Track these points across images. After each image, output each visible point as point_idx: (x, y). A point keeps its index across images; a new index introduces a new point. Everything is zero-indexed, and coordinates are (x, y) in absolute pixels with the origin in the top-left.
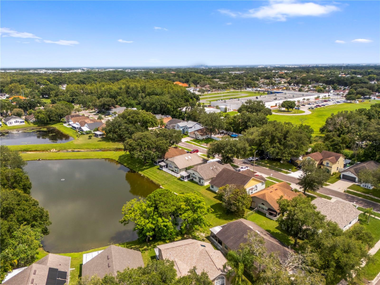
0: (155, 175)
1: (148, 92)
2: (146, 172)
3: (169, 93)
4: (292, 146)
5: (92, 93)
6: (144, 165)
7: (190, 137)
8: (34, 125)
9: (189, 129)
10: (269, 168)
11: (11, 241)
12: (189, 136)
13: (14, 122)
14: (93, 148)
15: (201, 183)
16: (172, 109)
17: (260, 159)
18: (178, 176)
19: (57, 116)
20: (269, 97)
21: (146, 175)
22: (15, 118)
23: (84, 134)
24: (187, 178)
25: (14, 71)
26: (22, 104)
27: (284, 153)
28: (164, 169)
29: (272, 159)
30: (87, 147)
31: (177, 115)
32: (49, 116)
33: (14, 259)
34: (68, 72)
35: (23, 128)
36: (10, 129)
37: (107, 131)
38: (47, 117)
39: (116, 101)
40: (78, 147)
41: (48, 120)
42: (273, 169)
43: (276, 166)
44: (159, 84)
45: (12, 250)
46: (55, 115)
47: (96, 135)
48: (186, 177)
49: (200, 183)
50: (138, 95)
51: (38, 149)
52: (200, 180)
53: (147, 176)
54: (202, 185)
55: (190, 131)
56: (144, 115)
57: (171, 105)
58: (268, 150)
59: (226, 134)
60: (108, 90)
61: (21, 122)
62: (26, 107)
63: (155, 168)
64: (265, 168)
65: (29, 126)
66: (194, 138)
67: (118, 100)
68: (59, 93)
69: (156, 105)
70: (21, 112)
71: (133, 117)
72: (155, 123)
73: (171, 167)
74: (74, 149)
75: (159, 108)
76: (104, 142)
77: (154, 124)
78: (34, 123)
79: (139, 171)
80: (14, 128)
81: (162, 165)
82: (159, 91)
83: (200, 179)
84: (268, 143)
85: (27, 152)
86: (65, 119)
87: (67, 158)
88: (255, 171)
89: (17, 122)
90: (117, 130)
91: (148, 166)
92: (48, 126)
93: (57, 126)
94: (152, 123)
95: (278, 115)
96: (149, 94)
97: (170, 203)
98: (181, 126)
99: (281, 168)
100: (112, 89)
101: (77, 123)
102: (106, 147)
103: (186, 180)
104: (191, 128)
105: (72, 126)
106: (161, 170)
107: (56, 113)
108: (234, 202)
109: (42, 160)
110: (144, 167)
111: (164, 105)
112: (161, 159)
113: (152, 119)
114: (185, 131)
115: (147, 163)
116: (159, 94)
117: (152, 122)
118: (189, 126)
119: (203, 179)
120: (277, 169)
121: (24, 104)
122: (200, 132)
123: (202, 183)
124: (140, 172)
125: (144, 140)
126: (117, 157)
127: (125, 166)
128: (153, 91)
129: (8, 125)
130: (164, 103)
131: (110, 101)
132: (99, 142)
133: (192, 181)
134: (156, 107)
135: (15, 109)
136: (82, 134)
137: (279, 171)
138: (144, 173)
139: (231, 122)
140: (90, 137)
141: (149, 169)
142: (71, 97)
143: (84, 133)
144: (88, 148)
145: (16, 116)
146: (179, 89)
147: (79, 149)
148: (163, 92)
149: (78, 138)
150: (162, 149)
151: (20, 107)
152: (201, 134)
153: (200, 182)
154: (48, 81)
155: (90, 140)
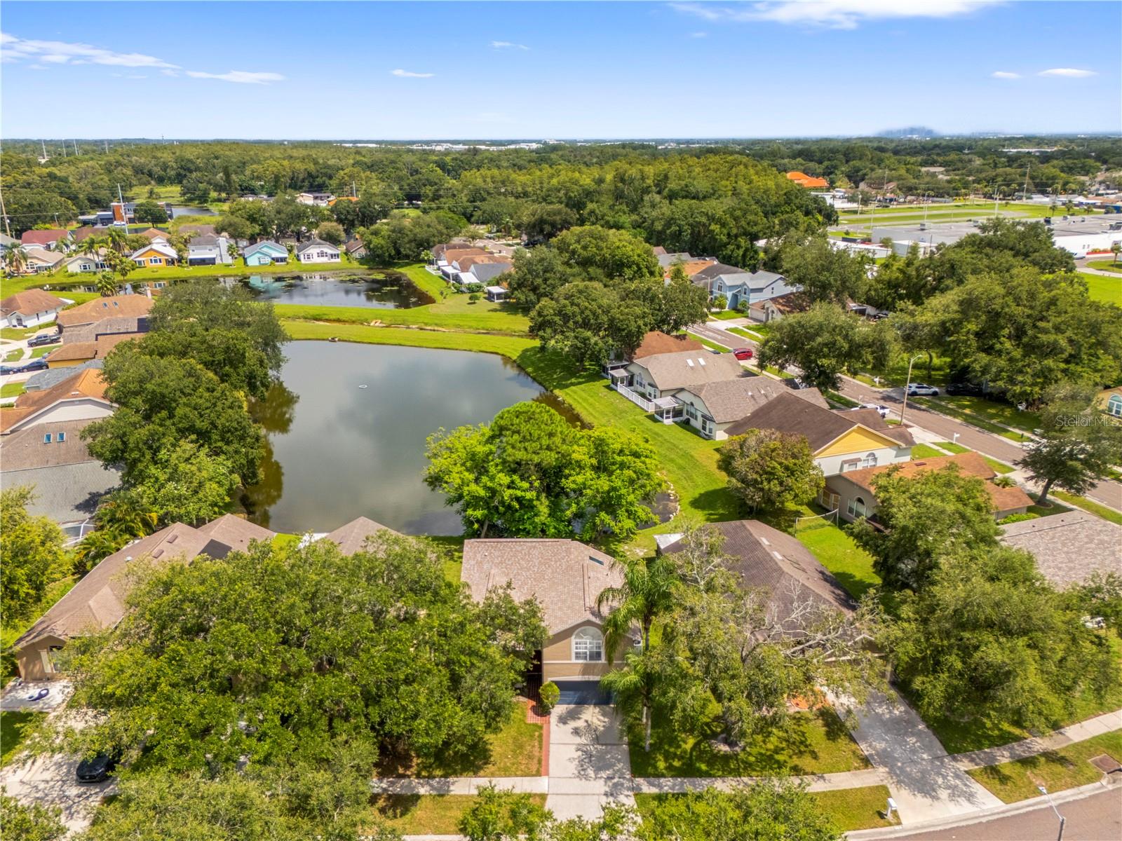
0: (591, 400)
1: (670, 190)
2: (573, 391)
3: (735, 193)
4: (1053, 350)
5: (526, 194)
6: (573, 375)
7: (752, 318)
8: (361, 264)
9: (752, 295)
10: (965, 420)
11: (153, 470)
12: (747, 317)
13: (315, 256)
14: (470, 327)
15: (707, 432)
16: (724, 239)
17: (948, 392)
18: (651, 409)
19: (413, 244)
20: (1100, 221)
21: (569, 400)
22: (319, 244)
23: (462, 292)
24: (674, 417)
25: (374, 145)
26: (345, 212)
27: (1020, 372)
28: (622, 389)
29: (990, 394)
30: (458, 322)
31: (736, 258)
32: (395, 243)
33: (150, 511)
34: (503, 148)
35: (335, 270)
36: (305, 271)
37: (513, 282)
38: (391, 245)
39: (581, 215)
40: (436, 322)
41: (393, 252)
42: (976, 425)
43: (992, 416)
44: (712, 167)
45: (153, 490)
46: (410, 241)
47: (490, 297)
48: (668, 412)
49: (704, 435)
50: (642, 200)
51: (342, 318)
52: (704, 423)
53: (571, 402)
54: (708, 438)
55: (754, 299)
56: (617, 244)
57: (723, 225)
58: (967, 361)
59: (875, 317)
60: (568, 185)
61: (332, 256)
62: (353, 221)
63: (599, 386)
64: (949, 417)
65: (349, 266)
66: (761, 321)
67: (585, 212)
68: (441, 192)
69: (679, 226)
70: (338, 230)
71: (585, 248)
72: (647, 267)
73: (641, 384)
74: (426, 324)
75: (687, 236)
76: (504, 314)
77: (645, 270)
78: (362, 261)
79: (555, 387)
80: (314, 268)
81: (617, 375)
82: (701, 185)
83: (706, 418)
84: (971, 336)
85: (317, 323)
86: (431, 255)
87: (396, 342)
88: (905, 421)
89: (322, 254)
90: (539, 281)
91: (584, 377)
92: (390, 271)
93: (411, 273)
94: (639, 269)
95: (1102, 278)
96: (672, 196)
97: (538, 438)
98: (728, 283)
99: (1009, 425)
100: (576, 183)
101: (455, 263)
102: (504, 327)
103: (668, 422)
104: (760, 290)
105: (443, 272)
106: (611, 389)
107: (411, 236)
108: (755, 476)
109: (339, 340)
110: (573, 380)
111: (704, 225)
112: (621, 361)
113: (639, 256)
114: (741, 300)
115: (586, 370)
116: (701, 196)
117: (638, 265)
118: (752, 285)
119: (712, 420)
120: (993, 425)
121: (348, 212)
122: (780, 304)
123: (711, 431)
124: (557, 392)
125: (576, 301)
126: (516, 350)
127: (528, 374)
128: (686, 186)
129: (303, 261)
130: (704, 220)
131: (559, 212)
132: (491, 313)
133: (686, 425)
134: (680, 232)
135: (326, 223)
136: (459, 291)
137: (993, 432)
138: (567, 394)
139: (897, 279)
140: (473, 299)
141: (582, 386)
142: (471, 202)
143: (463, 289)
144: (458, 326)
145: (324, 240)
146: (769, 182)
147: (436, 325)
148: (715, 192)
149: (444, 301)
150: (624, 330)
151: (340, 221)
152: (782, 308)
153: (704, 428)
154: (438, 166)
155: (472, 307)
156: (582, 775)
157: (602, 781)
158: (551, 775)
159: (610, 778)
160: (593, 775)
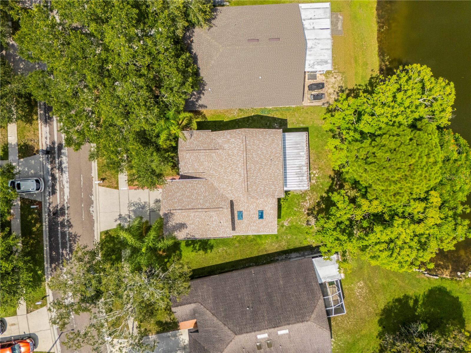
156: (130, 204)
157: (127, 213)
158: (129, 191)
159: (129, 217)
160: (131, 209)
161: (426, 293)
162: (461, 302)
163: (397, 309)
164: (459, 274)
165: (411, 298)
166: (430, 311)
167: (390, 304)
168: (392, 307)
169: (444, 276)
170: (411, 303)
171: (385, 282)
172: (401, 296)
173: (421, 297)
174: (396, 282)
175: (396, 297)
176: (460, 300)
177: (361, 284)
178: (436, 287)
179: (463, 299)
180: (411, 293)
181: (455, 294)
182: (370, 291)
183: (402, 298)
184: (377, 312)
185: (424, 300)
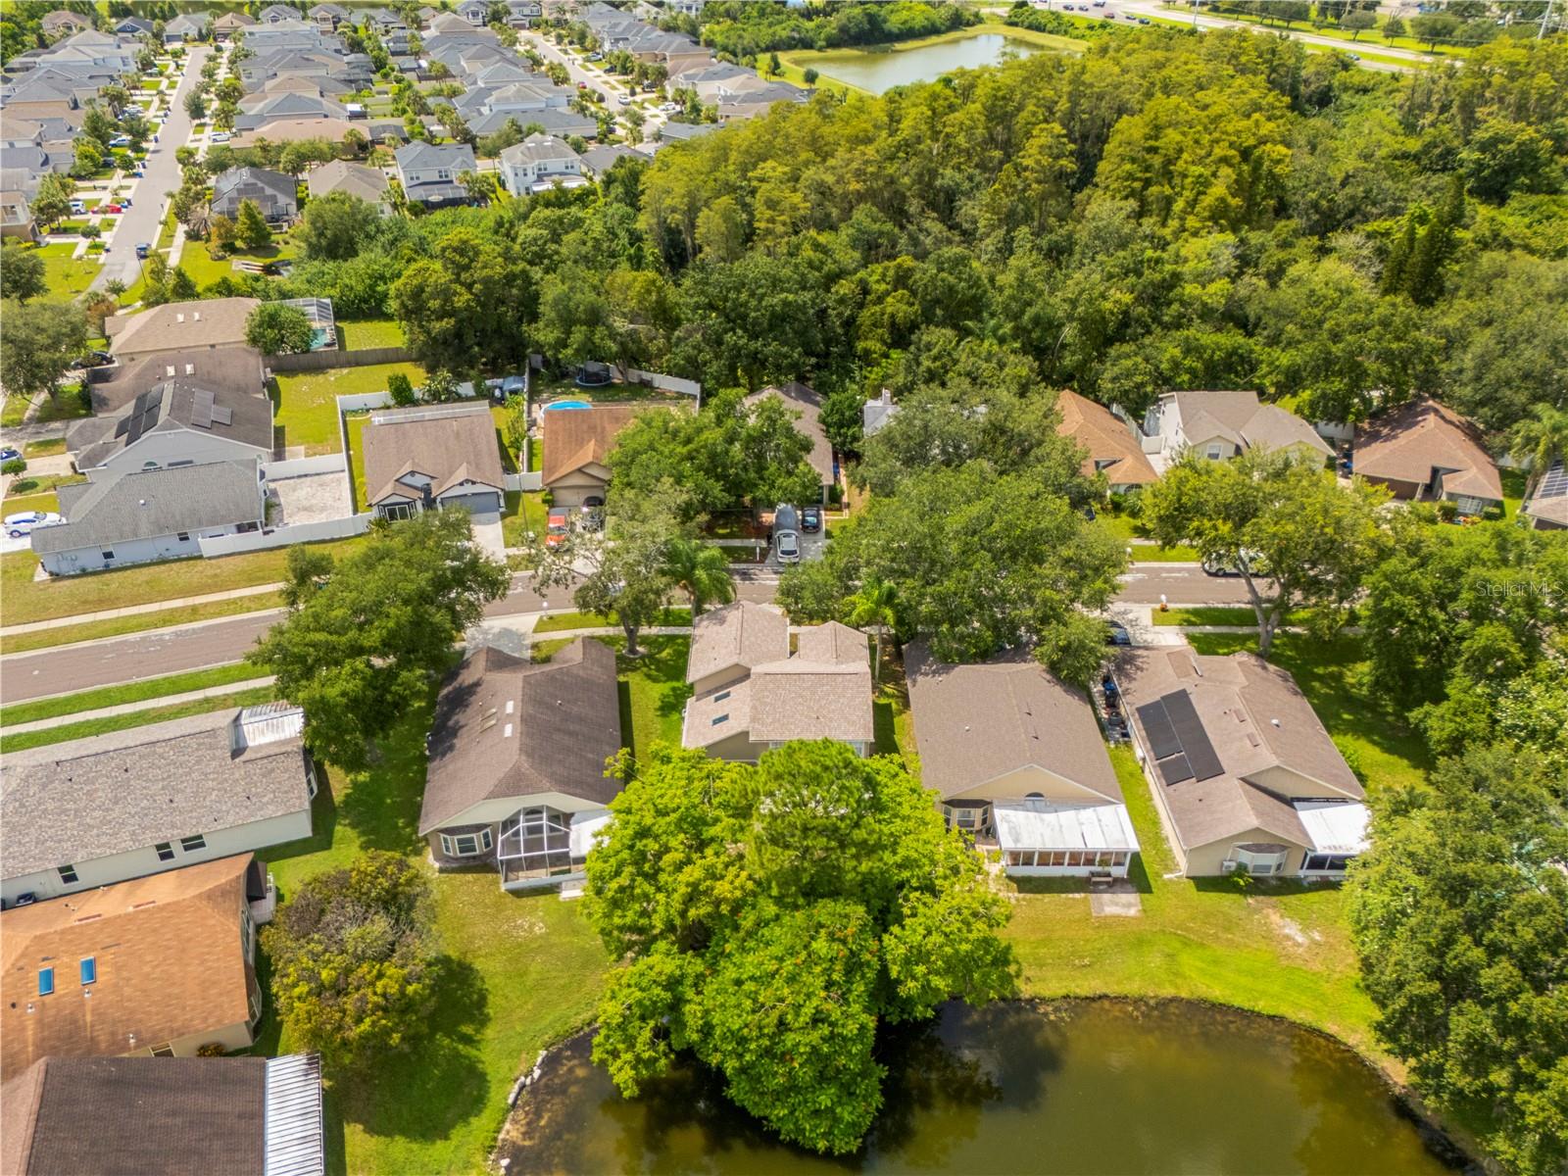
161: (480, 1066)
162: (433, 1142)
163: (463, 996)
164: (505, 1162)
165: (477, 1031)
166: (436, 1065)
167: (479, 983)
168: (471, 986)
169: (507, 1126)
170: (467, 1029)
171: (530, 981)
172: (490, 1011)
173: (474, 1052)
174: (526, 1003)
175: (491, 998)
176: (439, 1142)
177: (539, 929)
178: (487, 1092)
179: (440, 1150)
180: (490, 1032)
181: (457, 1134)
182: (520, 945)
183: (486, 1011)
184: (470, 956)
185: (466, 1057)
